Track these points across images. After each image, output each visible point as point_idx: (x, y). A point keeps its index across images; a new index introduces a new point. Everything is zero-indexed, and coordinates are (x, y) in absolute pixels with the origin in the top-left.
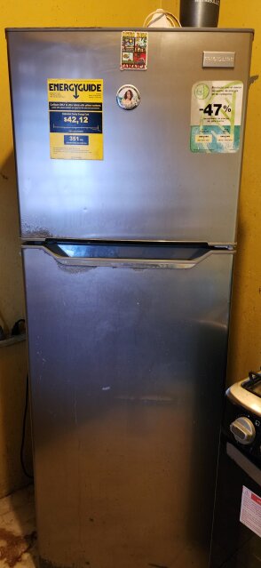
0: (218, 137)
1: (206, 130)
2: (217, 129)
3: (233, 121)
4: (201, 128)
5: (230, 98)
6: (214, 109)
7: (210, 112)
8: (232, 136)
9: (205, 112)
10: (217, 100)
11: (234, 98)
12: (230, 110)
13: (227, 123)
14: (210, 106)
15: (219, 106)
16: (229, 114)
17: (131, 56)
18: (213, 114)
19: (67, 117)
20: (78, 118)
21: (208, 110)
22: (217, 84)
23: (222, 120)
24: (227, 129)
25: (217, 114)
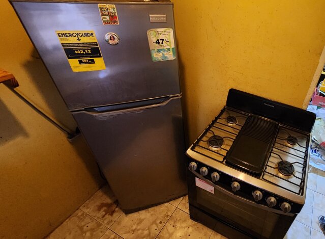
0: (165, 53)
1: (159, 51)
2: (164, 50)
3: (171, 46)
4: (156, 50)
5: (167, 36)
6: (161, 42)
7: (159, 43)
8: (172, 53)
9: (156, 43)
10: (161, 37)
11: (169, 36)
12: (168, 41)
13: (168, 47)
14: (158, 40)
15: (163, 40)
16: (168, 43)
17: (108, 18)
18: (161, 44)
19: (77, 51)
20: (84, 51)
21: (158, 42)
22: (159, 30)
23: (165, 46)
24: (169, 49)
25: (162, 43)
